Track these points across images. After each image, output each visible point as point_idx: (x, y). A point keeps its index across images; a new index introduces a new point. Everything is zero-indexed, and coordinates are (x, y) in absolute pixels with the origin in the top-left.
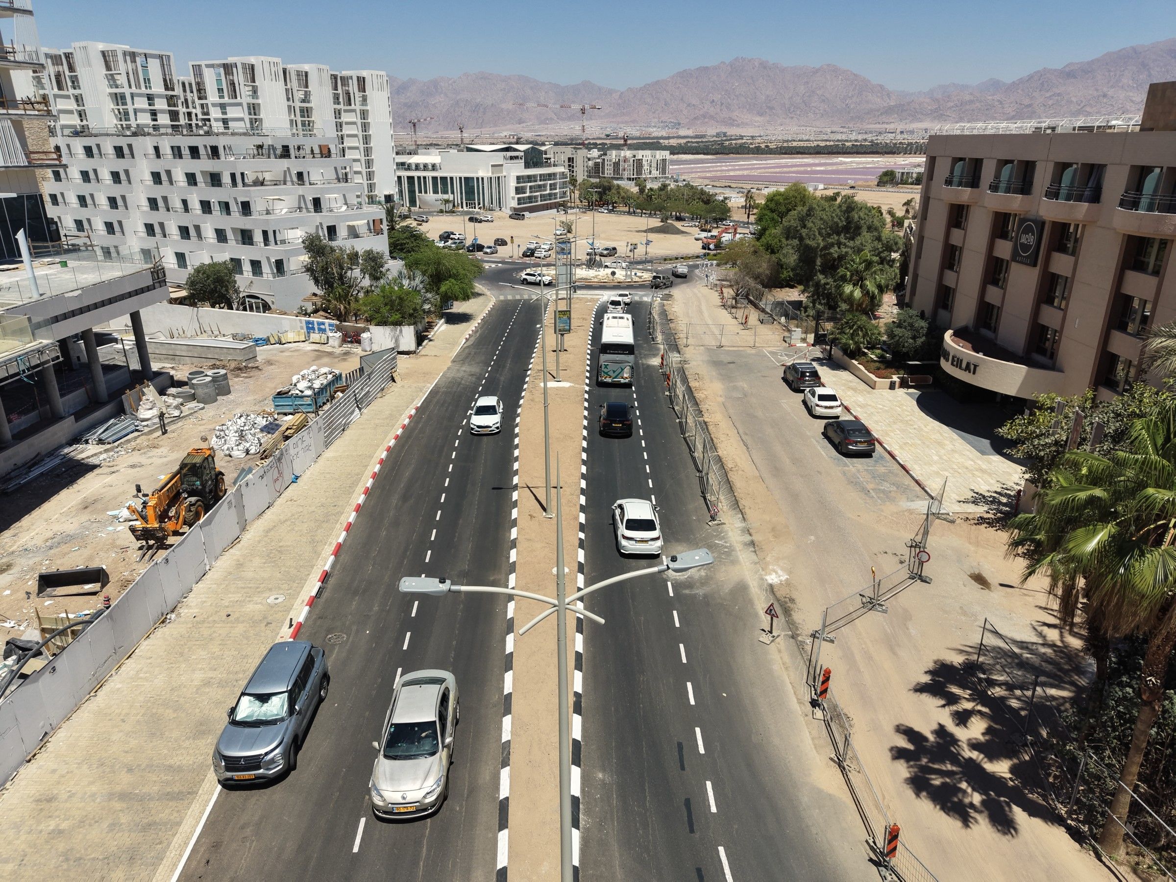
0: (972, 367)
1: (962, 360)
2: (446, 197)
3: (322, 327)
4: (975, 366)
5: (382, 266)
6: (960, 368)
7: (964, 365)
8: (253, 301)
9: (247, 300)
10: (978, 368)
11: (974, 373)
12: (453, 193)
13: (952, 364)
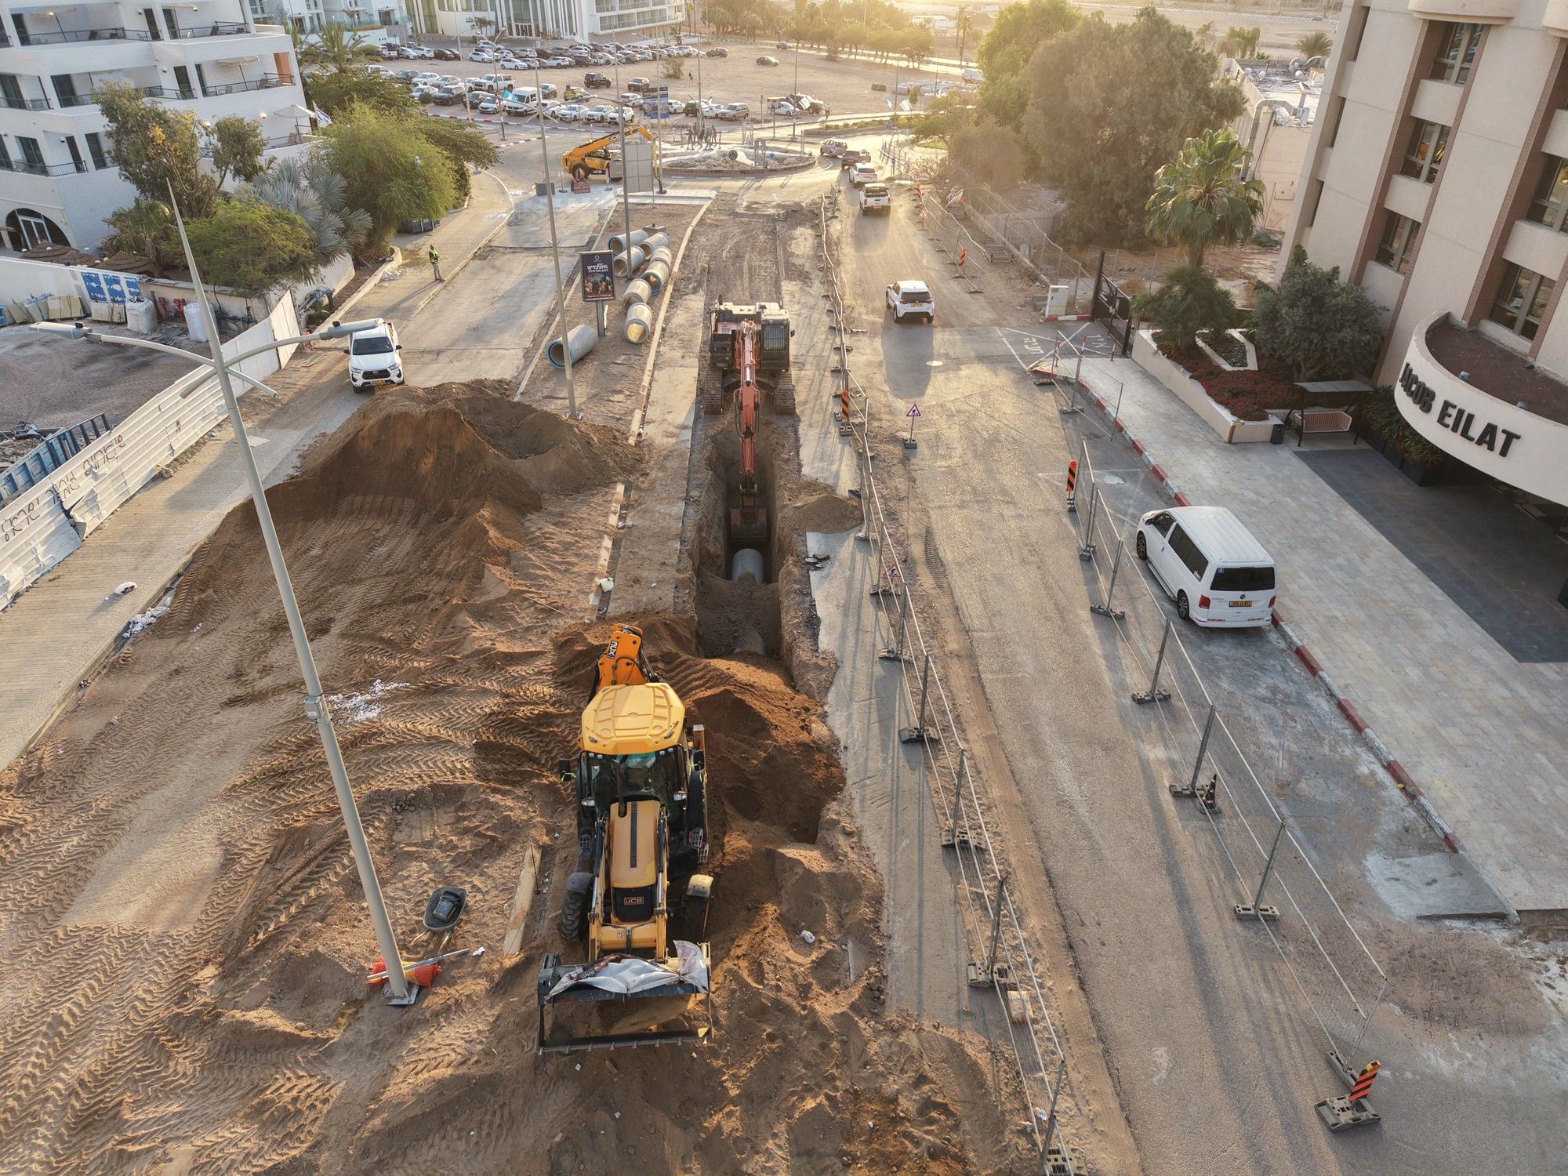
0: (1500, 439)
1: (1471, 417)
2: (480, 15)
3: (116, 287)
4: (1511, 437)
5: (258, 153)
6: (1465, 434)
7: (1476, 431)
8: (32, 220)
9: (21, 218)
10: (1515, 442)
11: (1504, 452)
12: (494, 9)
13: (1441, 420)
